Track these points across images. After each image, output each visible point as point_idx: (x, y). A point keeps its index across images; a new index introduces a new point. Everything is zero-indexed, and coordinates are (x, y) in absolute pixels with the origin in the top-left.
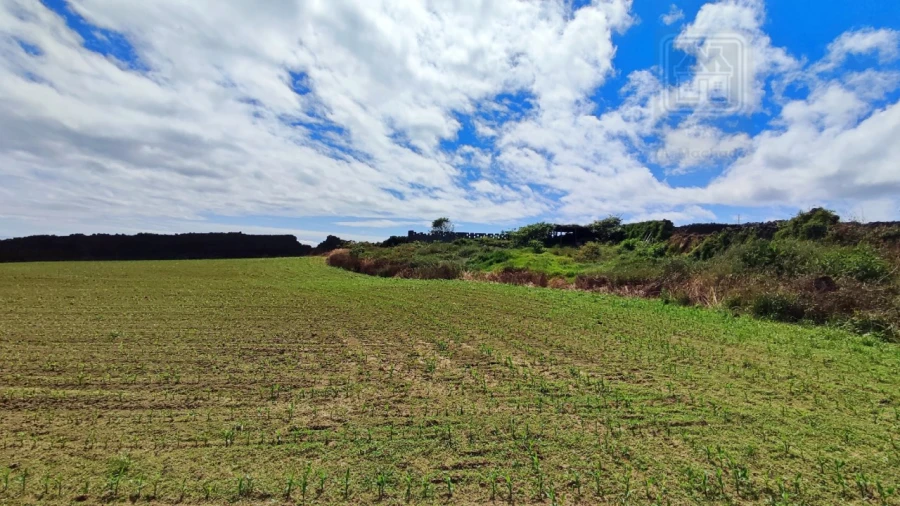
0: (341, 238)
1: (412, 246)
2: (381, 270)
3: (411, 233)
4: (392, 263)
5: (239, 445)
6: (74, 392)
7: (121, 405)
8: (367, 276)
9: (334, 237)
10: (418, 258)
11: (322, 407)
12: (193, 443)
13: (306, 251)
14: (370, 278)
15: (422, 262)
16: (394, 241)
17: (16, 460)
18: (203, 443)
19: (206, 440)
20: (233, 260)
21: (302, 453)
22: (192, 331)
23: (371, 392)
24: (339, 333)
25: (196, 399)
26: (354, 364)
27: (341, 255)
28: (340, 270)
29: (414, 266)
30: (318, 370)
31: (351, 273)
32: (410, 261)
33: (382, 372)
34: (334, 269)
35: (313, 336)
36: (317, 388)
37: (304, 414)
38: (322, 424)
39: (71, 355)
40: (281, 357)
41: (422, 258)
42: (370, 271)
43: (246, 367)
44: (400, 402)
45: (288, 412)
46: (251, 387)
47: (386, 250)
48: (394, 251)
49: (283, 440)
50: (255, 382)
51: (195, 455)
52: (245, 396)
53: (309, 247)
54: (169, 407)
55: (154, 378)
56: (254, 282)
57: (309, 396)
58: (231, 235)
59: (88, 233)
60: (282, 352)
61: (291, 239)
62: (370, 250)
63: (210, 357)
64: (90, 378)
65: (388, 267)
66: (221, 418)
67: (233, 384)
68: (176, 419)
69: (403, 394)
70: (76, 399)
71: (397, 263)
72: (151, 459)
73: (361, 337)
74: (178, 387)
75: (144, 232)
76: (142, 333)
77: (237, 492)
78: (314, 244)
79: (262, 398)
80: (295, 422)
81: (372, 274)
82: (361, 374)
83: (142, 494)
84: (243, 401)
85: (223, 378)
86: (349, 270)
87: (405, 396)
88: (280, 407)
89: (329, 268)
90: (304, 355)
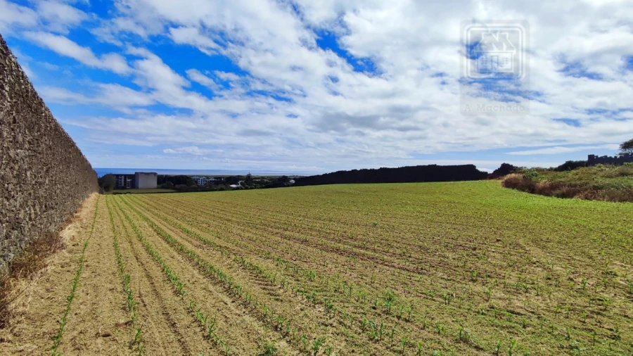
0: (514, 165)
1: (595, 169)
2: (558, 192)
3: (591, 157)
4: (570, 185)
5: (454, 306)
6: (362, 251)
7: (384, 263)
8: (542, 196)
9: (508, 165)
10: (600, 181)
11: (515, 297)
12: (425, 296)
13: (484, 176)
14: (546, 198)
15: (608, 184)
16: (570, 166)
17: (345, 279)
18: (430, 297)
19: (433, 297)
20: (432, 183)
21: (504, 327)
22: (413, 227)
23: (563, 297)
24: (521, 242)
25: (422, 269)
26: (540, 269)
27: (515, 179)
28: (515, 191)
29: (596, 188)
30: (506, 268)
31: (525, 194)
32: (592, 184)
33: (572, 283)
34: (510, 190)
35: (498, 241)
36: (507, 281)
37: (500, 299)
38: (518, 310)
39: (359, 231)
40: (474, 252)
41: (608, 181)
42: (545, 192)
43: (450, 255)
44: (598, 314)
45: (487, 293)
46: (456, 269)
47: (562, 174)
48: (571, 174)
49: (486, 313)
50: (458, 267)
51: (429, 304)
52: (453, 274)
53: (487, 173)
54: (408, 270)
55: (398, 251)
56: (446, 198)
57: (502, 286)
58: (430, 166)
59: (358, 169)
60: (474, 249)
61: (472, 167)
62: (546, 174)
63: (426, 244)
64: (368, 245)
65: (565, 190)
66: (439, 286)
67: (443, 264)
68: (413, 278)
69: (602, 307)
70: (363, 255)
71: (575, 186)
72: (403, 298)
73: (544, 247)
74: (410, 259)
75: (382, 167)
76: (388, 225)
77: (458, 337)
78: (490, 171)
79: (465, 279)
80: (493, 302)
81: (547, 195)
82: (549, 279)
83: (403, 316)
84: (452, 277)
85: (437, 259)
86: (524, 191)
87: (605, 310)
88: (478, 288)
89: (504, 189)
90: (492, 254)
